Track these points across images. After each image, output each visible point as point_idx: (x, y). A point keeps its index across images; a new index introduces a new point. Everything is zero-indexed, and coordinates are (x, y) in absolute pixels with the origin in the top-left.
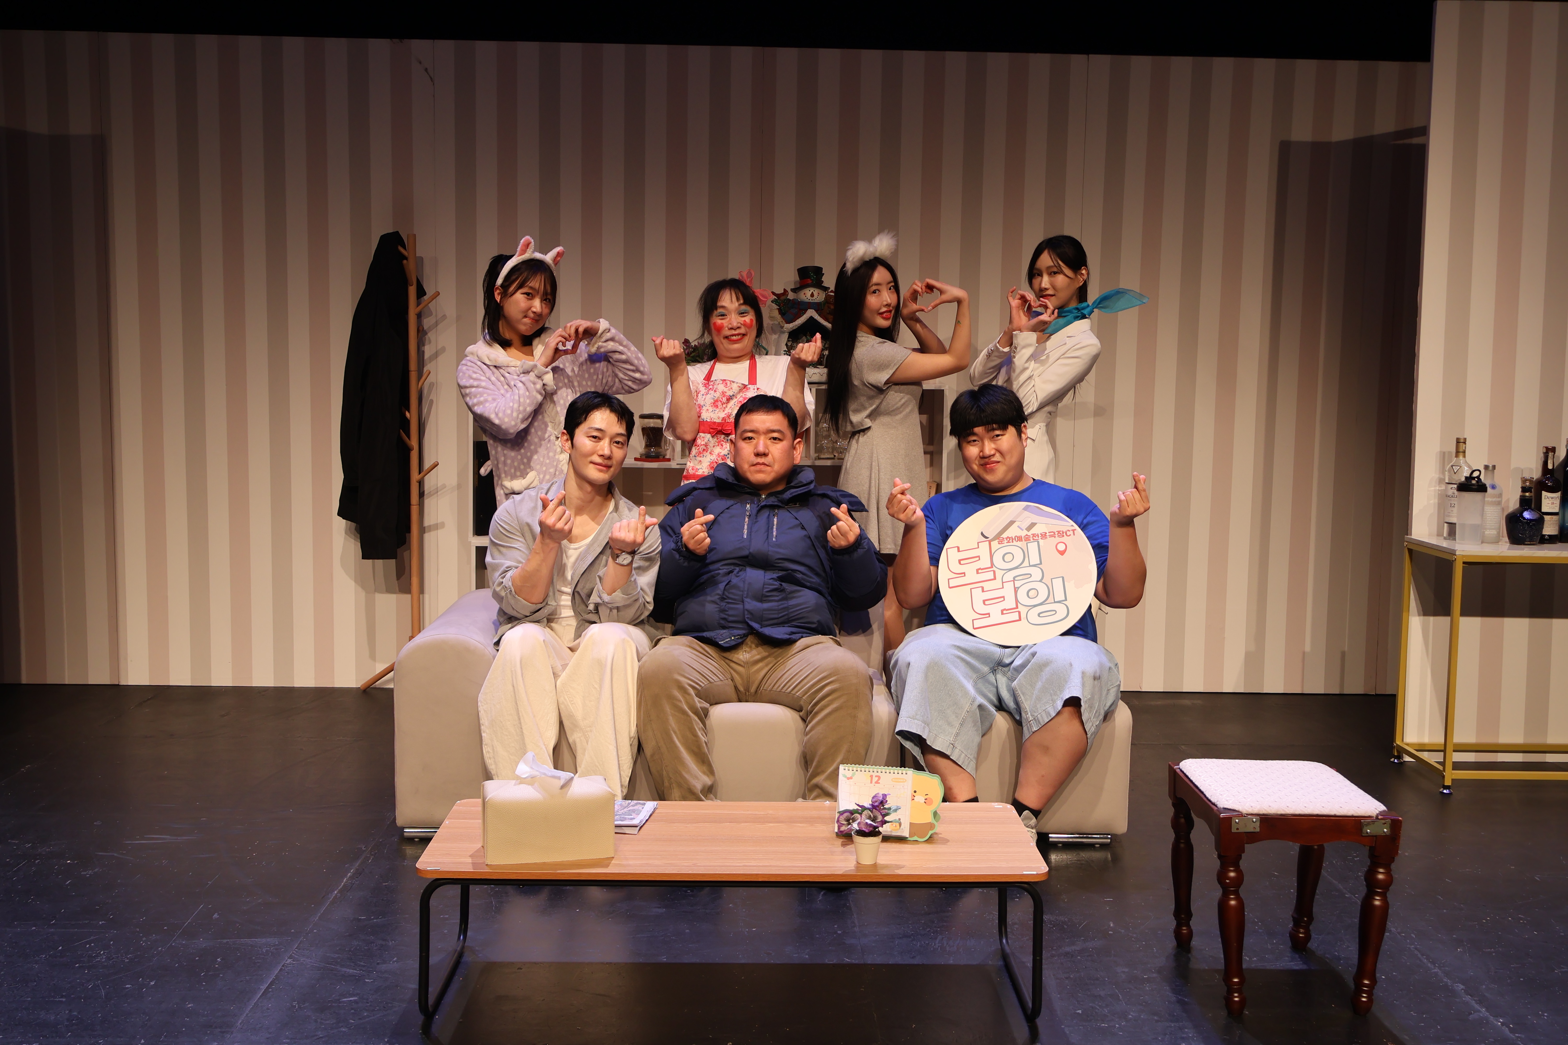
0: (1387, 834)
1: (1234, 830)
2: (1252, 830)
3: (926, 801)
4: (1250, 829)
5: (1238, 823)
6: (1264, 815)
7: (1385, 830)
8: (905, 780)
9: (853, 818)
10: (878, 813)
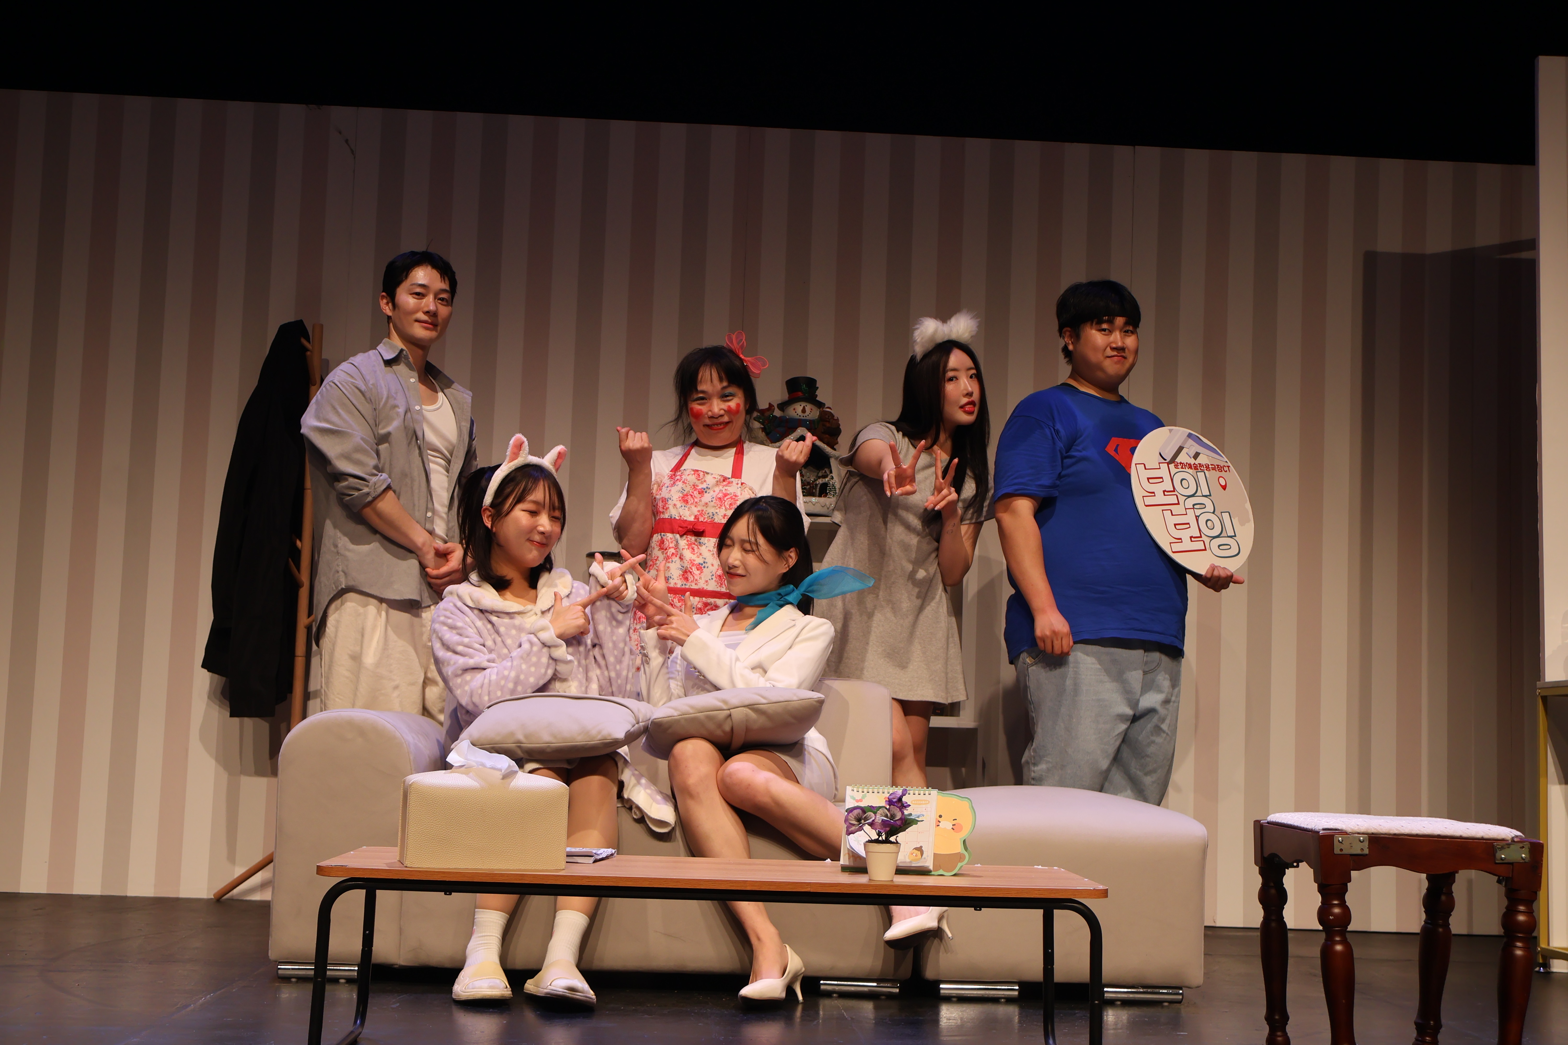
0: (1527, 860)
1: (1337, 851)
2: (1359, 852)
3: (954, 827)
4: (1356, 850)
5: (1341, 843)
6: (1373, 834)
7: (1523, 856)
8: (927, 802)
9: (865, 817)
10: (897, 809)
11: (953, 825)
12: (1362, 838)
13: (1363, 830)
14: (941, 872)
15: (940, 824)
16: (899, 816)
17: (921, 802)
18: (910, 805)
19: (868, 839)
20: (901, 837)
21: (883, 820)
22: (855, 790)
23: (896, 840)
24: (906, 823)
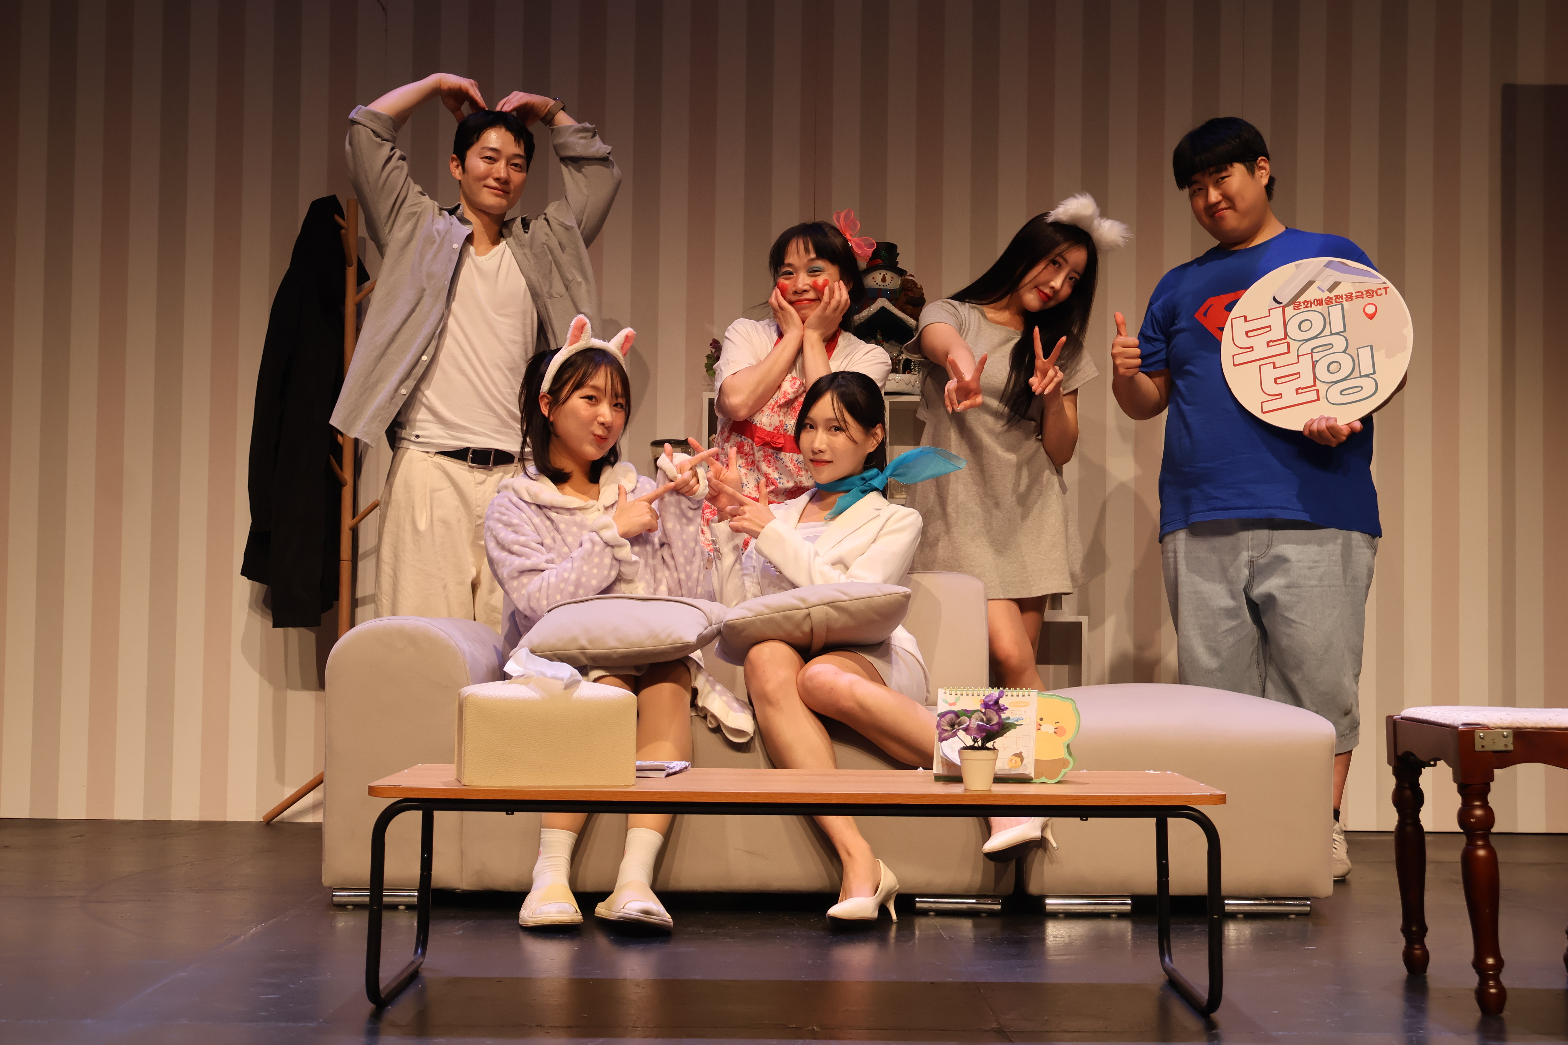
1: (1478, 748)
2: (1503, 748)
3: (1056, 731)
4: (1500, 746)
5: (1482, 738)
6: (1518, 728)
8: (1027, 704)
9: (959, 722)
10: (993, 713)
11: (1055, 729)
12: (1505, 733)
13: (1506, 723)
14: (1043, 779)
15: (1041, 728)
16: (995, 720)
17: (1020, 704)
18: (1007, 708)
19: (963, 745)
20: (999, 742)
21: (978, 725)
22: (948, 692)
23: (993, 746)
24: (1003, 728)
